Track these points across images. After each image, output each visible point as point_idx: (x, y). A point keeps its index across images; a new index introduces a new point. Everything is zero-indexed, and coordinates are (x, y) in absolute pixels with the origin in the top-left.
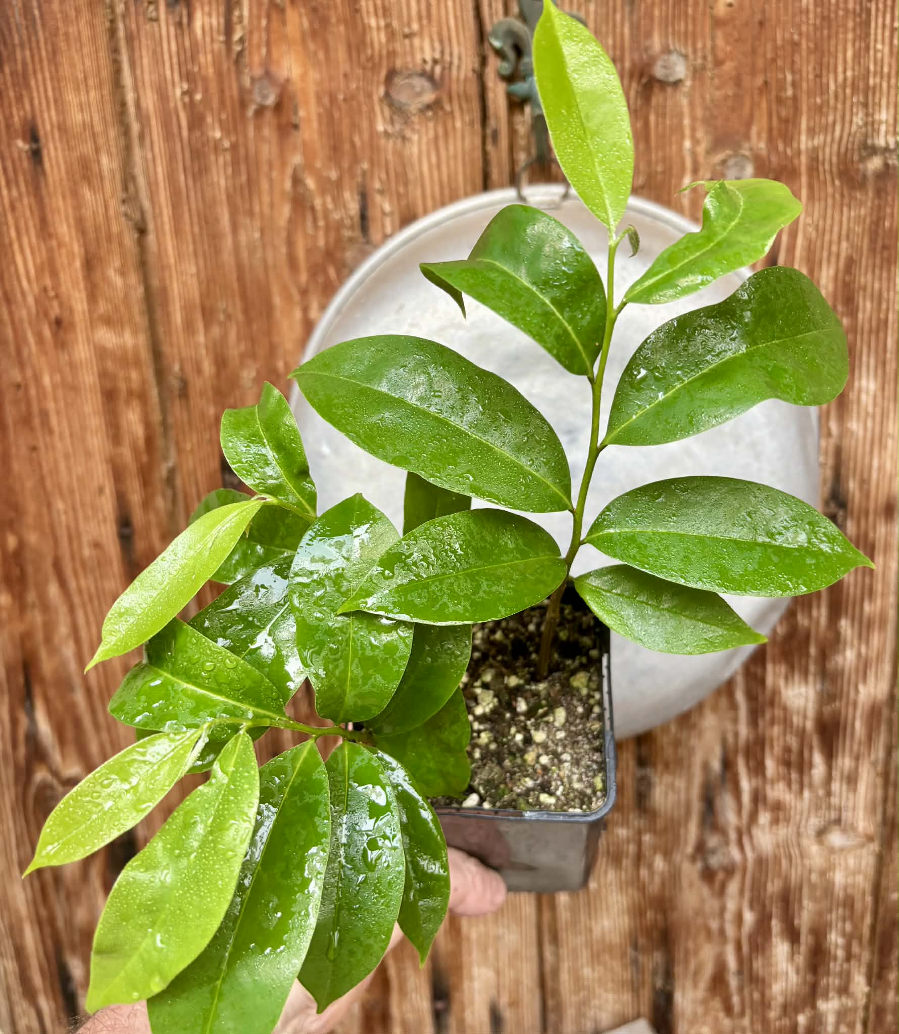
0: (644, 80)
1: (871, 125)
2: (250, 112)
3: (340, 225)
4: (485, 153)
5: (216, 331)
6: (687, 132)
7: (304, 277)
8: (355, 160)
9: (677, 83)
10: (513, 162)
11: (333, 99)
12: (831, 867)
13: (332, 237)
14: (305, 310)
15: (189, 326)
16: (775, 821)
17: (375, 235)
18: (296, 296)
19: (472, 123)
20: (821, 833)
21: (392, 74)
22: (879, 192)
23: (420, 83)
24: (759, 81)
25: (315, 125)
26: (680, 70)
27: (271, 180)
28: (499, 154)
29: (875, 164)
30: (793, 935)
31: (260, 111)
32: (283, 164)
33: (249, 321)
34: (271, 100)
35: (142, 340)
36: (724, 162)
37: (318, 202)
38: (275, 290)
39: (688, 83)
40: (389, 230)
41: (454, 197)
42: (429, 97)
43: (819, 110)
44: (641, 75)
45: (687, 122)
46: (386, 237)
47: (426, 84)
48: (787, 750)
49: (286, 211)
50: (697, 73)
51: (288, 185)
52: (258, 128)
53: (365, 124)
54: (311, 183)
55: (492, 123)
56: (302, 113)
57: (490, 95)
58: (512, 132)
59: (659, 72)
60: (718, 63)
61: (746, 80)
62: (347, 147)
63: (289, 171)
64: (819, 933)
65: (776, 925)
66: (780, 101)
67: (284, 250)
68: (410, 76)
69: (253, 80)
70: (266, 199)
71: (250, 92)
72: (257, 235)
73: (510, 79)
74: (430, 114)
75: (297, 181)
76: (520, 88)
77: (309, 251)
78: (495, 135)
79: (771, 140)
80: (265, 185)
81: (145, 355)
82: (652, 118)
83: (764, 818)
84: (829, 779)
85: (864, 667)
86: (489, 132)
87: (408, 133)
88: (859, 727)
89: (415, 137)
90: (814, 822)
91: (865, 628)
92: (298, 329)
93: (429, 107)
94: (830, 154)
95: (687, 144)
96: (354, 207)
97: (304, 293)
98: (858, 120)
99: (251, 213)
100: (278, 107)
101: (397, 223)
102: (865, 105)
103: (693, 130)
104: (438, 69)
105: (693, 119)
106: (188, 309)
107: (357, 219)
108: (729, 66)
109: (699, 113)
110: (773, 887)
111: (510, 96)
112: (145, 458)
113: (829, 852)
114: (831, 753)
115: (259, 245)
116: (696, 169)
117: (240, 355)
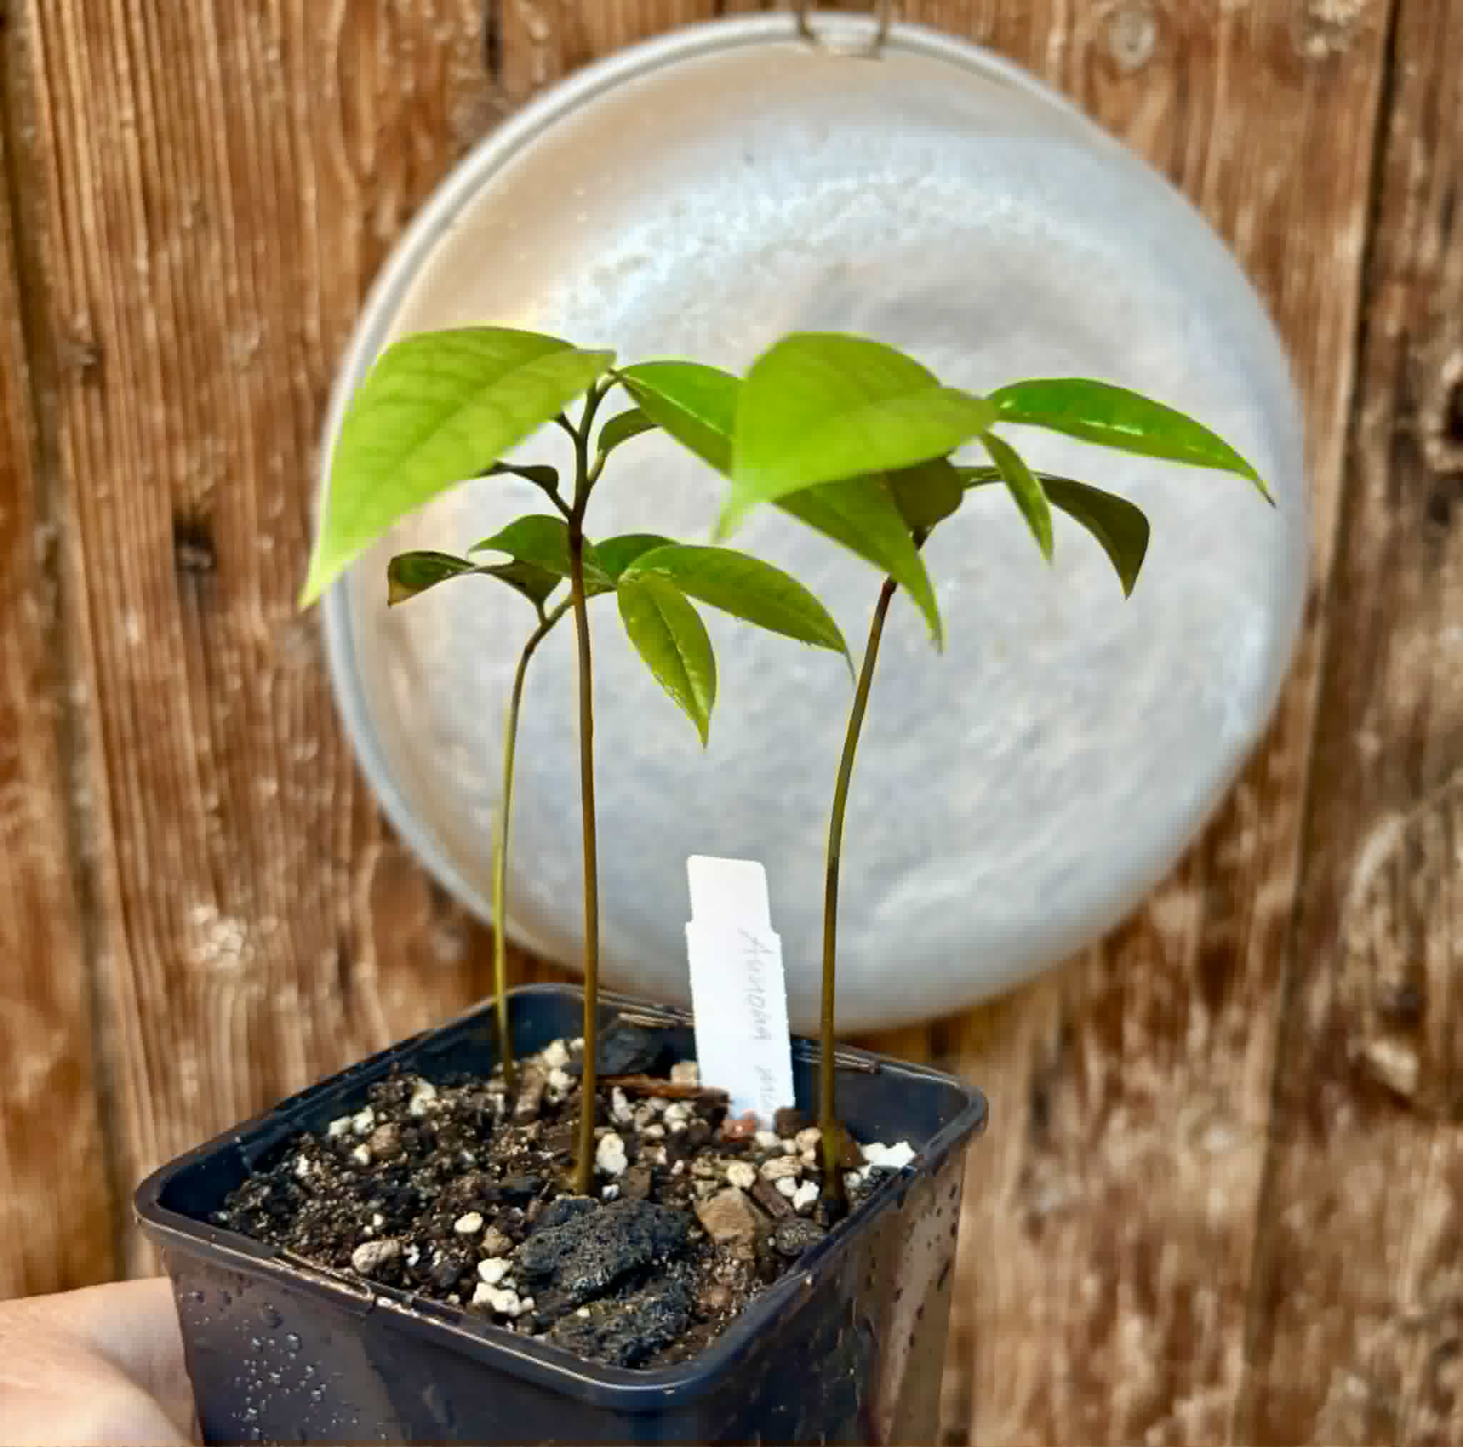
3: (447, 52)
5: (174, 250)
7: (368, 155)
12: (1205, 1184)
13: (433, 70)
14: (369, 217)
15: (114, 237)
16: (1134, 1124)
17: (512, 80)
18: (351, 190)
29: (1318, 47)
30: (1147, 1301)
36: (1112, 17)
40: (539, 74)
41: (663, 25)
46: (536, 89)
48: (1156, 1005)
49: (336, 11)
64: (1184, 1294)
65: (1126, 1292)
67: (330, 90)
72: (274, 54)
77: (378, 99)
83: (1119, 1120)
84: (1209, 1047)
85: (1265, 861)
90: (1187, 1118)
91: (1269, 795)
92: (351, 255)
94: (1259, 24)
96: (474, 21)
97: (369, 183)
99: (260, 4)
101: (557, 63)
106: (110, 198)
107: (479, 46)
110: (1129, 1232)
113: (1206, 1159)
114: (1215, 1001)
115: (277, 74)
116: (1071, 23)
117: (228, 302)
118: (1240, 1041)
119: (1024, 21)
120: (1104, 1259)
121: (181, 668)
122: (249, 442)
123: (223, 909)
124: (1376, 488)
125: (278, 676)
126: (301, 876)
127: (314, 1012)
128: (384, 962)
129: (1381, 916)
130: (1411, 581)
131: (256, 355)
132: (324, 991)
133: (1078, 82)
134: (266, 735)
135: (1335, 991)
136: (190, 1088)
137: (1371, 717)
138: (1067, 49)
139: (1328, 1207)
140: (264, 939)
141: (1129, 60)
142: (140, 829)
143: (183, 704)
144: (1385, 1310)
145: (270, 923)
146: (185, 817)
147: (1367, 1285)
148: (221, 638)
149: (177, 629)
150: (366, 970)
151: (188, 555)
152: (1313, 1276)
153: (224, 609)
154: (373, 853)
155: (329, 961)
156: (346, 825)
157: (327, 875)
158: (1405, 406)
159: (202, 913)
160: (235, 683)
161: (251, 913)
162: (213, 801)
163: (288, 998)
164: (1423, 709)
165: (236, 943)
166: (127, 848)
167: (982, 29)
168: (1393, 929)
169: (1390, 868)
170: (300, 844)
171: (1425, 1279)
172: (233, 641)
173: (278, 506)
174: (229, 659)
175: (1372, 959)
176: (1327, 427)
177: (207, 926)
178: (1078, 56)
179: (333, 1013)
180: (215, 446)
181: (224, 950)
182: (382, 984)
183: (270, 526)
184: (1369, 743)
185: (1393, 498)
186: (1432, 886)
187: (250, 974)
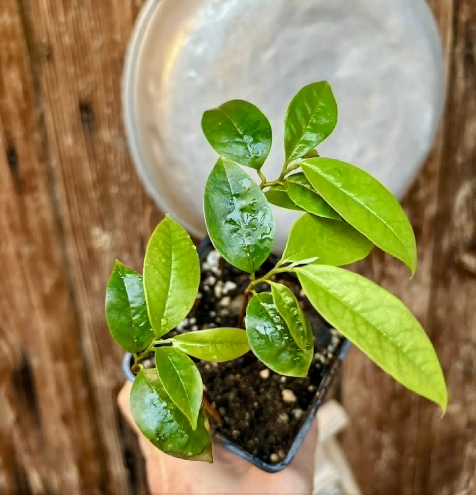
5: (72, 14)
15: (53, 10)
35: (17, 20)
81: (19, 31)
92: (128, 12)
112: (24, 106)
117: (92, 31)
121: (85, 153)
122: (101, 76)
123: (104, 229)
125: (116, 154)
126: (127, 218)
127: (135, 260)
131: (101, 48)
132: (138, 253)
134: (114, 173)
140: (117, 239)
142: (76, 205)
143: (86, 164)
145: (119, 234)
146: (90, 201)
148: (96, 142)
149: (83, 140)
151: (85, 115)
153: (97, 133)
154: (149, 210)
155: (137, 246)
156: (140, 201)
157: (136, 218)
159: (96, 231)
160: (102, 157)
161: (112, 230)
162: (98, 194)
163: (126, 257)
165: (109, 240)
166: (73, 212)
170: (126, 208)
172: (101, 142)
173: (112, 97)
174: (99, 149)
177: (99, 235)
180: (91, 78)
181: (105, 243)
183: (110, 105)
187: (114, 250)
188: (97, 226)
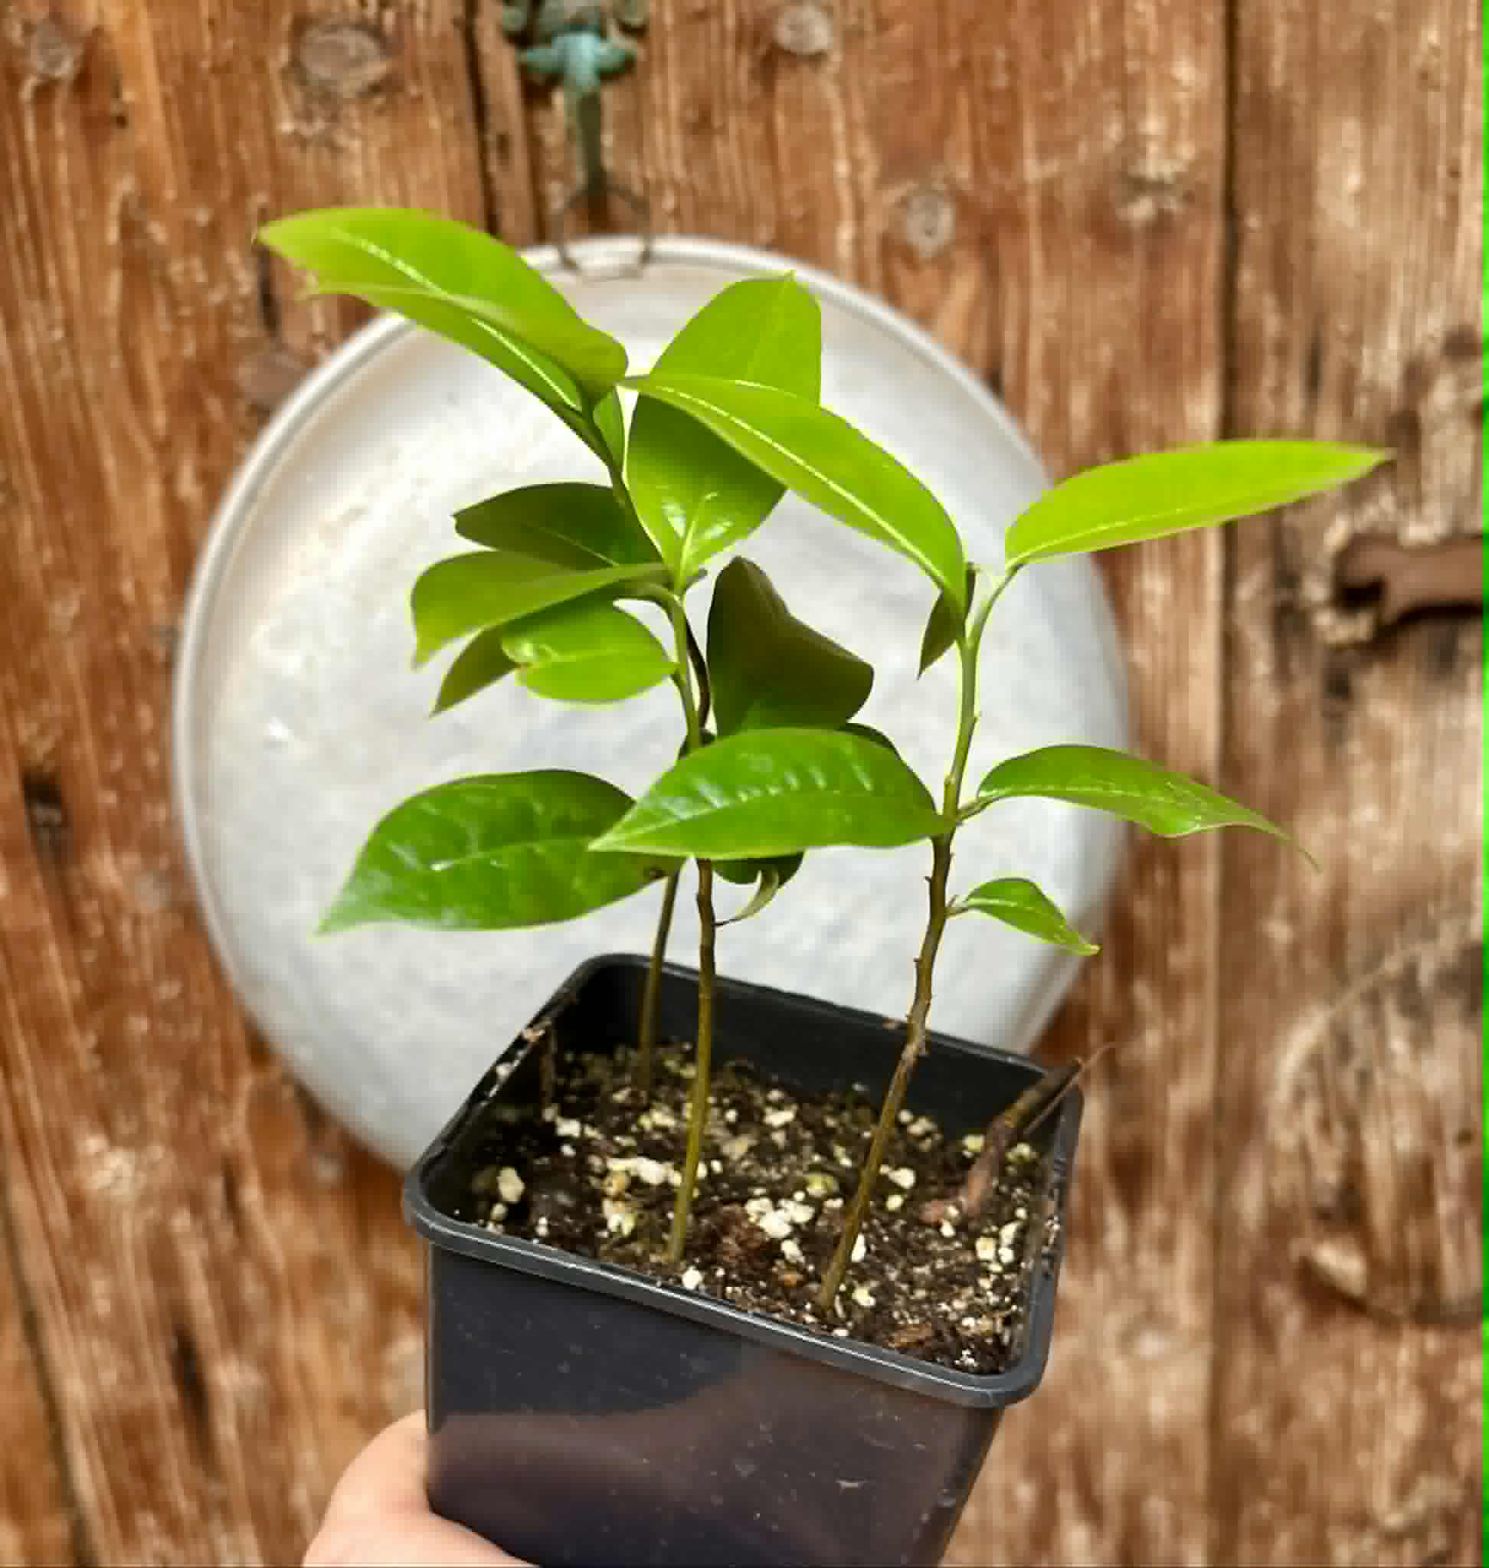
0: (762, 50)
1: (1133, 143)
2: (26, 92)
3: (223, 315)
4: (486, 179)
6: (841, 145)
7: (160, 419)
8: (241, 191)
9: (817, 59)
10: (539, 199)
11: (189, 66)
12: (1144, 1393)
13: (212, 336)
14: (169, 482)
17: (294, 337)
18: (149, 457)
19: (458, 121)
20: (1127, 1339)
21: (301, 25)
22: (1154, 260)
23: (355, 42)
24: (954, 58)
25: (157, 116)
26: (821, 35)
27: (79, 226)
28: (513, 181)
29: (1142, 210)
30: (1092, 1509)
31: (45, 91)
32: (101, 194)
33: (55, 506)
34: (66, 70)
36: (904, 203)
37: (176, 269)
38: (106, 443)
39: (836, 57)
40: (317, 326)
42: (376, 69)
43: (1052, 112)
44: (756, 41)
45: (838, 126)
46: (315, 339)
47: (369, 45)
49: (114, 286)
50: (850, 38)
51: (113, 235)
52: (44, 124)
53: (255, 118)
54: (158, 232)
55: (495, 124)
56: (128, 95)
57: (489, 70)
58: (534, 143)
59: (784, 36)
60: (883, 25)
61: (932, 58)
62: (223, 161)
63: (114, 207)
64: (1133, 1502)
65: (1067, 1500)
66: (989, 95)
67: (115, 362)
68: (334, 29)
69: (28, 29)
70: (72, 262)
71: (24, 52)
72: (58, 334)
73: (522, 39)
74: (379, 100)
75: (129, 228)
76: (540, 56)
77: (164, 365)
78: (504, 142)
79: (978, 165)
80: (69, 236)
82: (780, 120)
84: (1132, 1249)
85: (1175, 1059)
86: (491, 137)
87: (342, 139)
88: (1173, 1157)
89: (356, 145)
90: (1113, 1323)
91: (1172, 991)
92: (157, 520)
93: (375, 89)
94: (1072, 193)
95: (842, 168)
96: (247, 282)
97: (164, 447)
98: (1114, 131)
99: (43, 292)
100: (83, 82)
101: (335, 312)
102: (1124, 106)
103: (851, 142)
104: (389, 17)
105: (850, 125)
107: (256, 302)
108: (900, 31)
109: (859, 113)
110: (1062, 1439)
111: (524, 72)
113: (1140, 1368)
114: (1132, 1204)
115: (64, 353)
116: (859, 215)
117: (45, 573)
118: (1166, 1245)
119: (809, 219)
120: (1038, 1465)
121: (45, 919)
122: (83, 704)
123: (114, 1140)
124: (1261, 664)
125: (136, 921)
126: (181, 1105)
127: (208, 1233)
128: (269, 1184)
129: (1311, 1109)
130: (1312, 759)
131: (78, 621)
132: (216, 1212)
133: (875, 273)
134: (133, 976)
135: (1269, 1192)
136: (102, 1306)
137: (1280, 904)
138: (858, 242)
139: (1284, 1413)
140: (153, 1166)
141: (926, 246)
142: (28, 1069)
143: (52, 952)
144: (1361, 1520)
145: (158, 1151)
146: (68, 1056)
147: (1340, 1495)
148: (77, 889)
149: (37, 882)
150: (252, 1194)
151: (41, 812)
152: (1277, 1484)
153: (78, 861)
154: (246, 1082)
155: (216, 1187)
156: (216, 1058)
157: (204, 1106)
158: (1286, 577)
159: (93, 1143)
160: (97, 930)
161: (136, 1142)
162: (92, 1039)
163: (181, 1221)
164: (1339, 894)
165: (127, 1170)
166: (18, 1088)
167: (765, 233)
168: (1325, 1125)
169: (1315, 1061)
170: (175, 1079)
171: (1403, 1488)
172: (91, 890)
173: (117, 763)
174: (89, 909)
175: (1304, 1155)
176: (1198, 605)
177: (99, 1155)
178: (872, 249)
179: (226, 1236)
180: (52, 708)
181: (118, 1178)
182: (269, 1206)
183: (114, 781)
184: (1279, 931)
185: (1282, 674)
186: (1364, 1078)
187: (144, 1199)
188: (93, 1131)
